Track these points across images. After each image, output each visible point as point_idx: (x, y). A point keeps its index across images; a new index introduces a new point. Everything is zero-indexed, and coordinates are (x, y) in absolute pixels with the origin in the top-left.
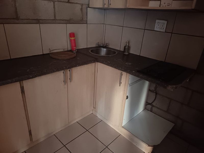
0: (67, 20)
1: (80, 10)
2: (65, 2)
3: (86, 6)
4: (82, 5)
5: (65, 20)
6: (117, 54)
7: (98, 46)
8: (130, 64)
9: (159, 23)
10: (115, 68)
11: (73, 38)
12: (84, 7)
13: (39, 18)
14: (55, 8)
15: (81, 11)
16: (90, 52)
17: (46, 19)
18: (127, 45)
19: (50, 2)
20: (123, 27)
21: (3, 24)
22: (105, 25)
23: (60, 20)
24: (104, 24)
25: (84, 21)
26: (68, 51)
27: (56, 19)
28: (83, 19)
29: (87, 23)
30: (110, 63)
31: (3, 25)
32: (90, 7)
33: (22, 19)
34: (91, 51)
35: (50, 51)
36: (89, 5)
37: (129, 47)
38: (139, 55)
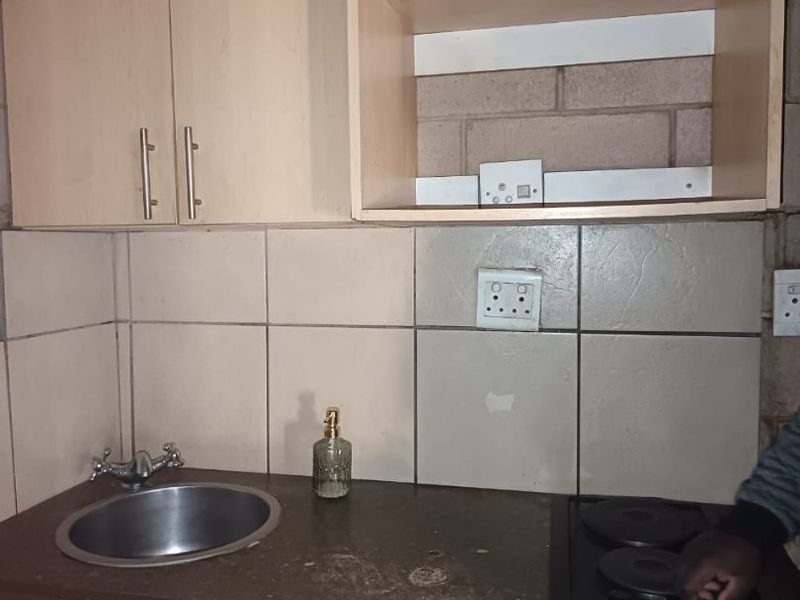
9: (496, 287)
18: (330, 434)
20: (267, 325)
22: (124, 328)
24: (117, 322)
32: (15, 224)
37: (346, 446)
38: (413, 481)
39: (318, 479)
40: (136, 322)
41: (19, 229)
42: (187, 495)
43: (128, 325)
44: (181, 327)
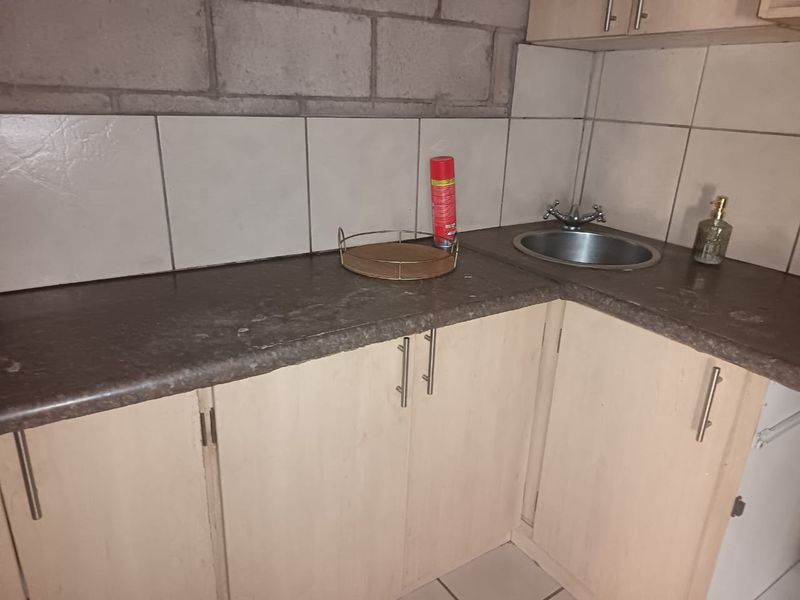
0: (422, 101)
1: (485, 56)
2: (422, 19)
3: (514, 36)
4: (494, 32)
5: (417, 101)
6: (659, 262)
7: (553, 218)
8: (757, 319)
10: (674, 339)
11: (444, 183)
12: (504, 41)
13: (305, 91)
14: (376, 45)
15: (487, 59)
16: (520, 246)
17: (333, 95)
18: (716, 216)
19: (359, 18)
20: (690, 128)
21: (155, 115)
22: (589, 123)
23: (392, 100)
24: (585, 119)
25: (498, 105)
26: (416, 241)
27: (375, 98)
28: (491, 95)
29: (510, 114)
30: (643, 310)
31: (153, 117)
32: (527, 39)
33: (235, 95)
34: (524, 242)
35: (342, 239)
36: (524, 30)
37: (727, 228)
38: (784, 270)
39: (697, 250)
40: (597, 120)
41: (530, 43)
42: (596, 240)
43: (591, 122)
44: (627, 125)
